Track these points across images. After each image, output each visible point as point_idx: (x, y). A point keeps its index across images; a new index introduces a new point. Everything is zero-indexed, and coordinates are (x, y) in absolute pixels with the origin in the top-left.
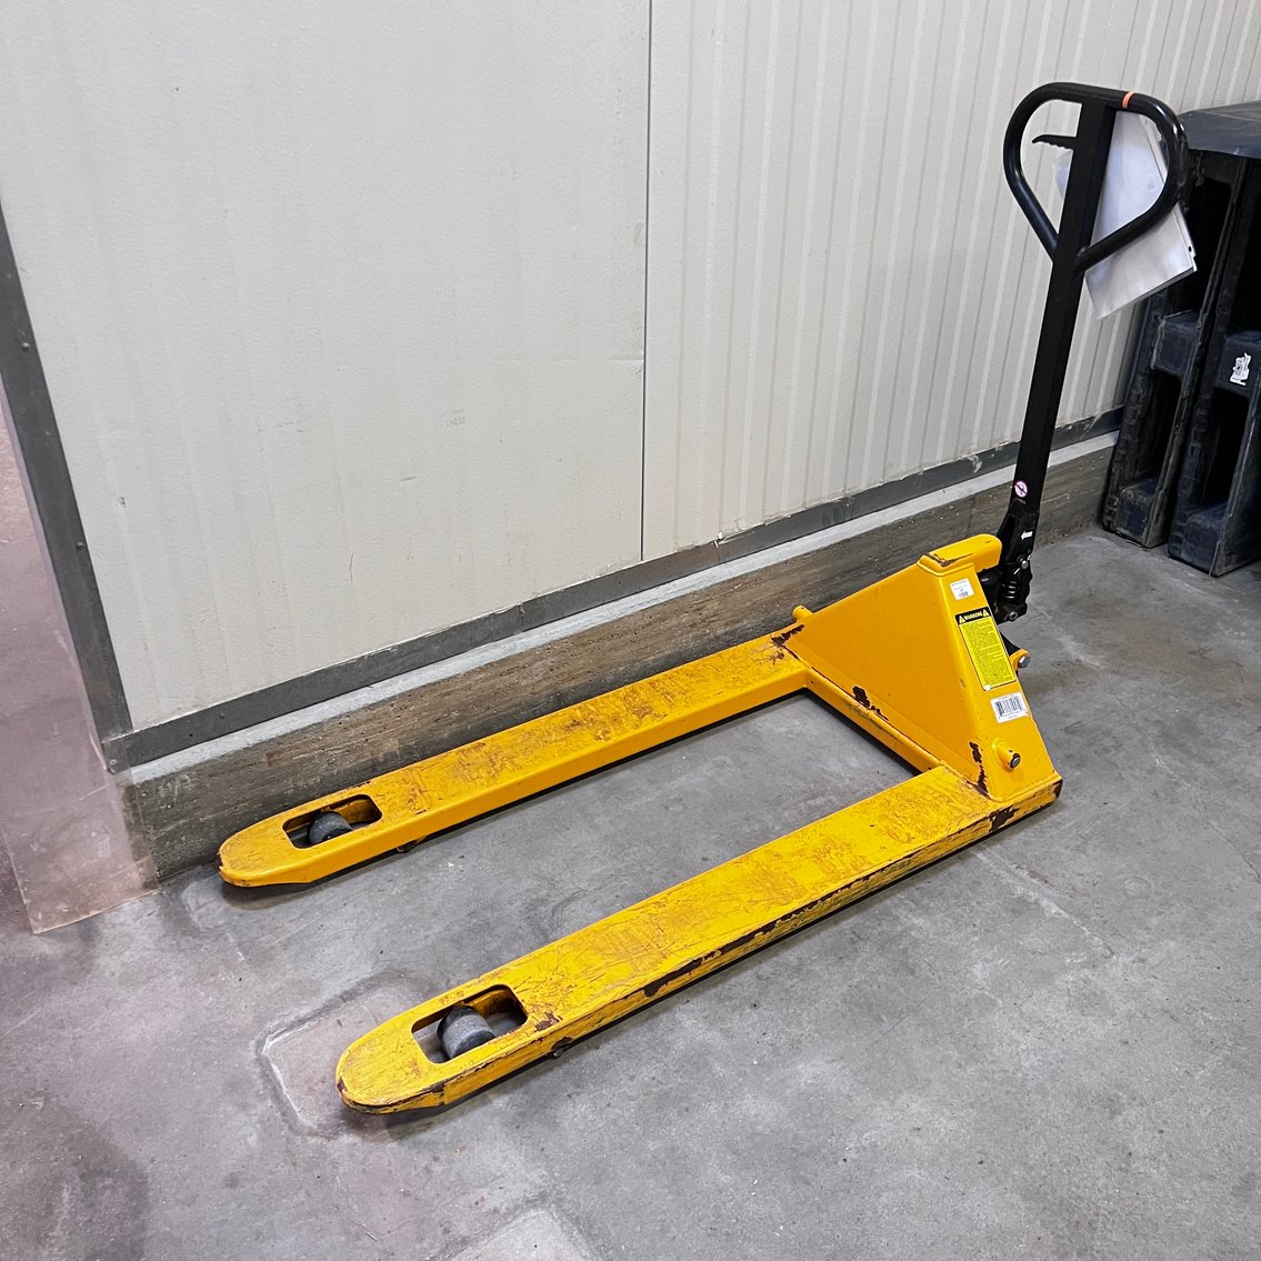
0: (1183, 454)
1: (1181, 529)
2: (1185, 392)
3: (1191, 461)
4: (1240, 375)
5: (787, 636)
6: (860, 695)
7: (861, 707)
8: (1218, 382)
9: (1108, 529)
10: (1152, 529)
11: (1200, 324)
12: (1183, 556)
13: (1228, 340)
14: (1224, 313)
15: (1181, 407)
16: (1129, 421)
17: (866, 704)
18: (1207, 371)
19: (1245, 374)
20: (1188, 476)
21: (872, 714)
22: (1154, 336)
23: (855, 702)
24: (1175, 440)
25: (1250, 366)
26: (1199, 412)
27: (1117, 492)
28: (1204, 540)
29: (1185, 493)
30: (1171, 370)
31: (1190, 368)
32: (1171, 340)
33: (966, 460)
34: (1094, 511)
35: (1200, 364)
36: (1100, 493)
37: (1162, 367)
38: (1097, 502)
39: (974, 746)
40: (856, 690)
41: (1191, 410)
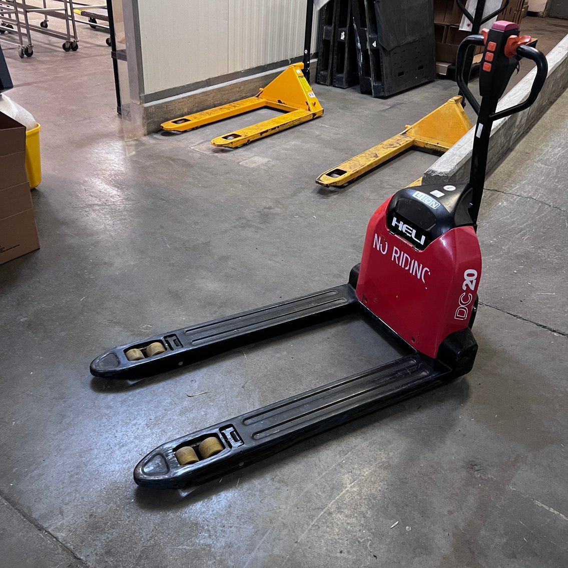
0: (333, 60)
1: (335, 79)
2: (331, 44)
3: (335, 61)
4: (343, 38)
5: (259, 95)
6: (279, 101)
7: (281, 104)
8: (338, 40)
9: (319, 83)
10: (328, 82)
11: (333, 26)
12: (336, 85)
13: (339, 29)
14: (337, 23)
15: (331, 47)
16: (320, 54)
17: (281, 103)
18: (336, 38)
19: (344, 37)
20: (335, 65)
21: (283, 105)
22: (323, 31)
23: (278, 104)
24: (331, 57)
25: (345, 35)
26: (335, 48)
27: (319, 73)
28: (340, 80)
29: (335, 69)
30: (327, 39)
31: (332, 38)
32: (327, 30)
33: (287, 60)
34: (314, 79)
35: (334, 36)
36: (315, 74)
37: (326, 39)
38: (315, 77)
39: (307, 102)
40: (278, 101)
41: (333, 48)
